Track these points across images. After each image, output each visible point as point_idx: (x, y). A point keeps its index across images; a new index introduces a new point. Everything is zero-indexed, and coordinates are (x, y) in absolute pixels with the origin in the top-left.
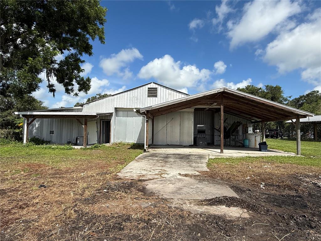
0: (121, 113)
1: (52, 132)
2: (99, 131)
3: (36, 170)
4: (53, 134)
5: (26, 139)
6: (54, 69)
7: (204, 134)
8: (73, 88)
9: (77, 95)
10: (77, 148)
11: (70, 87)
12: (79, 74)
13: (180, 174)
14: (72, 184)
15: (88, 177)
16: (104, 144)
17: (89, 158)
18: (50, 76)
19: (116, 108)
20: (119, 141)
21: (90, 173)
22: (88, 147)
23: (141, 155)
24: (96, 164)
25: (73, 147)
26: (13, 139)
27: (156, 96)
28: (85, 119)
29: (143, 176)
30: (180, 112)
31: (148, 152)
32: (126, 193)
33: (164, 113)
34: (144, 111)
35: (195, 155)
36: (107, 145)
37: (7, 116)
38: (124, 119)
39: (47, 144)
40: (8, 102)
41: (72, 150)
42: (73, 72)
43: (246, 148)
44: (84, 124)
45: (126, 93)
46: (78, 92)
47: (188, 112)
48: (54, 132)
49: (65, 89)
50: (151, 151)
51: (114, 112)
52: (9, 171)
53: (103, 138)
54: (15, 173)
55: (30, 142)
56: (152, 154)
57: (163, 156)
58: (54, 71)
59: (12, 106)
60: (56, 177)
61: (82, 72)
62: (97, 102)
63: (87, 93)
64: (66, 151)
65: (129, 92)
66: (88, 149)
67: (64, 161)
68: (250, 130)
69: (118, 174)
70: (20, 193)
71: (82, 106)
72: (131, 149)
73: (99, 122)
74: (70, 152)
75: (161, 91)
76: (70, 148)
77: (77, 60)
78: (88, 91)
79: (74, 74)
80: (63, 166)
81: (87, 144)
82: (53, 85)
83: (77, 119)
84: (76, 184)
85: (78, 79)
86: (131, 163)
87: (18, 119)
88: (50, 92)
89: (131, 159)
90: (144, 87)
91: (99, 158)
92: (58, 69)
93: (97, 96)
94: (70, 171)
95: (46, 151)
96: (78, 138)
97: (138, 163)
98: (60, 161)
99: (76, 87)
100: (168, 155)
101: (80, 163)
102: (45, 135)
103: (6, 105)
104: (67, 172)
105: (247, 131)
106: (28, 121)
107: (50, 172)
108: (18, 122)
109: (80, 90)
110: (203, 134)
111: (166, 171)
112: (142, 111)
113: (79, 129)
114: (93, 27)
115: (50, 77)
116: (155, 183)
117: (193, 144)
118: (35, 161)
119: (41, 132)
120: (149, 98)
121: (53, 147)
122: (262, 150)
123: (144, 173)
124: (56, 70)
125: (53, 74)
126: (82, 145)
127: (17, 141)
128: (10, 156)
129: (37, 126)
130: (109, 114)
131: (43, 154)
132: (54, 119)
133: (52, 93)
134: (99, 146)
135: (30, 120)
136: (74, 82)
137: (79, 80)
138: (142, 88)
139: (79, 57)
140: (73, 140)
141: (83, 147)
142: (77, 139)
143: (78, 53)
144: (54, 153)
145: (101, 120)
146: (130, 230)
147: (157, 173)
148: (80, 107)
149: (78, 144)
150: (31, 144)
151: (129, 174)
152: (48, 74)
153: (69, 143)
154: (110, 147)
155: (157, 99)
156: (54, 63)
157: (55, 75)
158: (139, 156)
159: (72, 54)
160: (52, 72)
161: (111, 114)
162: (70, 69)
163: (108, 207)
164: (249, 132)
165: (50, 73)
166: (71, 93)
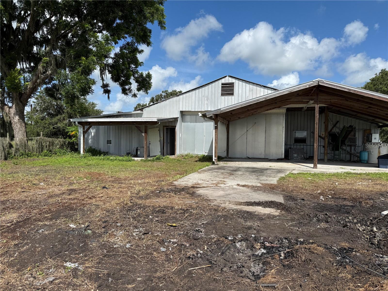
0: (188, 118)
1: (109, 142)
2: (162, 141)
3: (97, 178)
4: (110, 143)
5: (82, 150)
6: (108, 65)
7: (305, 144)
8: (131, 87)
9: (136, 96)
10: (137, 160)
11: (127, 87)
12: (137, 69)
13: (238, 185)
14: (130, 187)
15: (144, 183)
16: (168, 156)
17: (148, 169)
18: (104, 74)
19: (182, 112)
20: (186, 153)
21: (147, 181)
22: (149, 159)
23: (207, 167)
24: (155, 174)
25: (133, 158)
26: (69, 150)
27: (232, 94)
28: (145, 126)
29: (198, 184)
30: (266, 114)
31: (217, 164)
32: (176, 194)
33: (243, 117)
34: (212, 115)
35: (274, 169)
36: (172, 157)
37: (57, 123)
38: (192, 124)
39: (105, 155)
40: (57, 105)
41: (132, 162)
42: (130, 67)
43: (364, 163)
44: (144, 132)
45: (194, 92)
46: (136, 92)
47: (277, 114)
48: (112, 141)
49: (122, 89)
50: (221, 164)
51: (179, 116)
52: (73, 177)
53: (167, 148)
54: (79, 179)
55: (87, 152)
56: (221, 167)
57: (232, 169)
58: (108, 67)
59: (62, 110)
60: (116, 183)
61: (141, 66)
62: (159, 104)
63: (147, 93)
64: (124, 163)
65: (197, 91)
66: (150, 160)
67: (123, 171)
68: (375, 139)
69: (173, 182)
70: (87, 191)
71: (141, 110)
72: (198, 162)
73: (162, 129)
74: (129, 163)
75: (239, 86)
76: (129, 159)
77: (135, 51)
78: (149, 90)
79: (131, 69)
80: (122, 175)
81: (149, 156)
82: (108, 84)
83: (137, 127)
84: (133, 187)
85: (136, 76)
86: (191, 174)
87: (69, 126)
88: (104, 94)
89: (193, 171)
90: (217, 83)
91: (159, 169)
92: (113, 64)
93: (163, 94)
94: (128, 179)
95: (105, 162)
96: (139, 148)
97: (199, 175)
98: (120, 171)
99: (134, 86)
100: (239, 169)
101: (139, 173)
102: (102, 146)
103: (56, 110)
104: (125, 180)
105: (370, 140)
106: (84, 129)
107: (110, 179)
108: (70, 130)
109: (139, 90)
110: (301, 144)
111: (225, 182)
112: (209, 115)
113: (139, 137)
114: (151, 9)
115: (103, 76)
116: (208, 190)
117: (283, 157)
118: (94, 170)
119: (97, 142)
120: (223, 97)
121: (111, 158)
122: (380, 166)
123: (200, 182)
124: (111, 67)
125: (107, 71)
126: (143, 157)
127: (73, 152)
128: (71, 166)
129: (93, 134)
130: (174, 120)
131: (101, 165)
132: (111, 127)
133: (107, 95)
134: (162, 158)
135: (86, 127)
136: (132, 80)
137: (138, 77)
138: (214, 84)
139: (136, 46)
140: (133, 151)
141: (143, 159)
142: (137, 150)
143: (135, 41)
144: (113, 165)
145: (164, 127)
146: (171, 214)
147: (214, 183)
148: (139, 112)
149: (139, 155)
150: (88, 154)
151: (185, 182)
152: (102, 71)
153: (128, 154)
154: (175, 160)
155: (233, 97)
156: (107, 58)
157: (110, 72)
158: (204, 168)
159: (128, 44)
160: (106, 69)
161: (176, 119)
162: (126, 64)
163: (157, 201)
164: (373, 141)
165: (104, 70)
166: (129, 94)
